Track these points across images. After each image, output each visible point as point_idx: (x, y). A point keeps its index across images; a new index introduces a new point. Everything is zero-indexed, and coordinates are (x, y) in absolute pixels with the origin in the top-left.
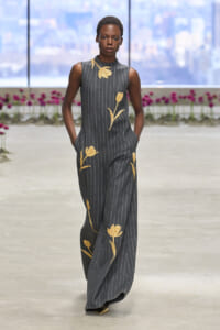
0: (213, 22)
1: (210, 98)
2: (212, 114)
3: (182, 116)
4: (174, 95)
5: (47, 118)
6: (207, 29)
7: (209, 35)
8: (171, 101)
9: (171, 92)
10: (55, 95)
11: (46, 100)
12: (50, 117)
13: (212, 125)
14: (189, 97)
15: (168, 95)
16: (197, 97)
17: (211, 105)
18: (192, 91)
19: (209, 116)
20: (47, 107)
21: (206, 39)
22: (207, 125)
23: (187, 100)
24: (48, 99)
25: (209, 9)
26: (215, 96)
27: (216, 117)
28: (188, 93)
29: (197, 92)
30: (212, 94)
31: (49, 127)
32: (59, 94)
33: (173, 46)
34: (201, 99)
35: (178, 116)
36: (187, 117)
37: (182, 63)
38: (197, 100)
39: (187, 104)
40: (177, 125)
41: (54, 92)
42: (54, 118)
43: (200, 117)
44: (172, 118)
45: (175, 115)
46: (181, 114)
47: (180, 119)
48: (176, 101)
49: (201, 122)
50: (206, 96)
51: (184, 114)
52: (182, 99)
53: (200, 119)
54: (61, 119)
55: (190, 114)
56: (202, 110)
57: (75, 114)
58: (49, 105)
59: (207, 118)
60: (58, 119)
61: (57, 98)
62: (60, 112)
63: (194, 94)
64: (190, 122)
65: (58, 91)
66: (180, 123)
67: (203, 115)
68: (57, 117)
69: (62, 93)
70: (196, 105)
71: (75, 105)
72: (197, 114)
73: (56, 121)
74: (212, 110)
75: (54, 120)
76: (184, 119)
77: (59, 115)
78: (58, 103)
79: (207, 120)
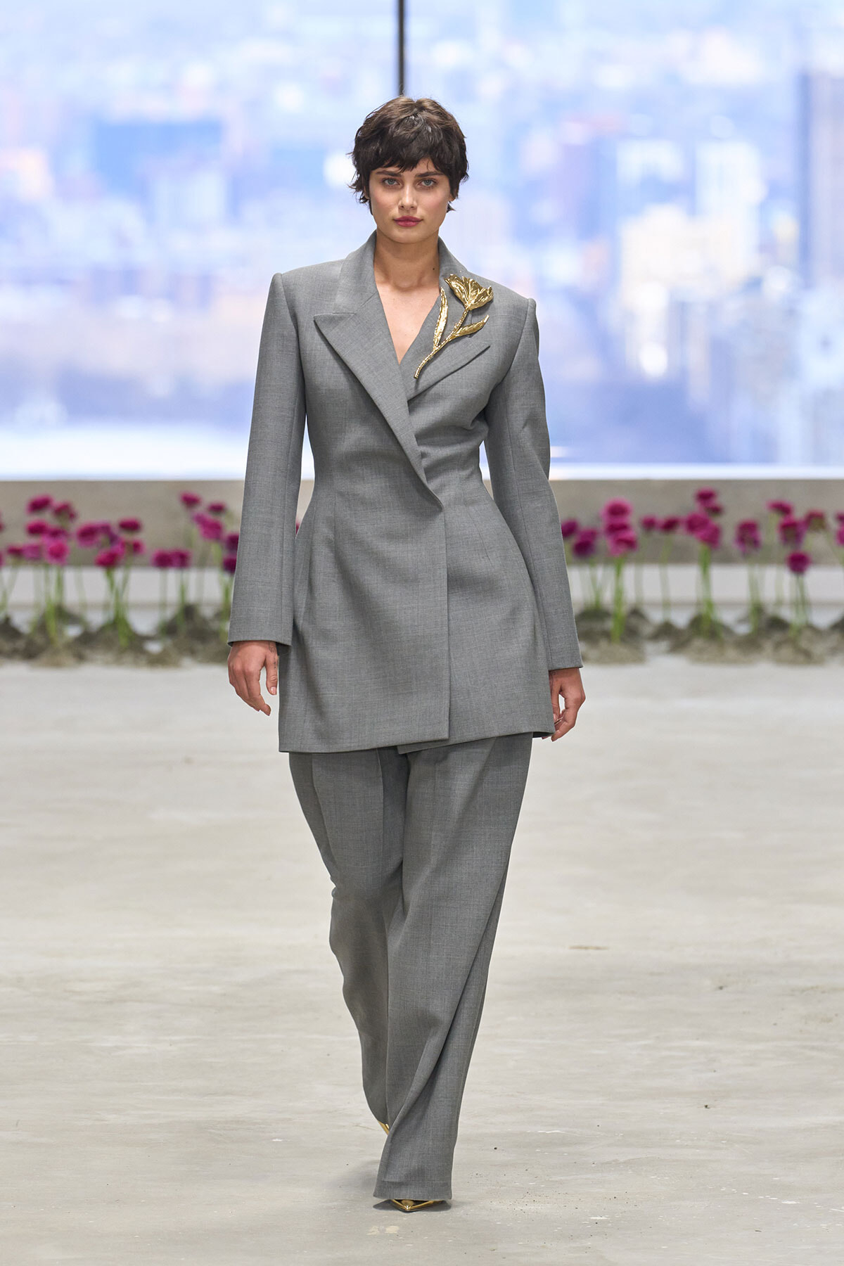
0: (805, 161)
1: (792, 530)
2: (802, 603)
3: (656, 617)
4: (617, 511)
5: (8, 629)
8: (604, 543)
9: (605, 500)
10: (47, 518)
11: (1, 542)
12: (23, 620)
13: (807, 658)
14: (694, 525)
15: (590, 516)
16: (728, 525)
17: (798, 563)
18: (706, 496)
19: (787, 614)
20: (7, 573)
21: (767, 246)
22: (780, 661)
23: (680, 536)
24: (14, 534)
25: (784, 106)
26: (815, 520)
27: (823, 619)
28: (688, 506)
29: (721, 500)
30: (799, 514)
31: (18, 671)
32: (65, 511)
33: (612, 274)
34: (748, 533)
35: (636, 613)
36: (681, 619)
38: (729, 536)
39: (679, 557)
40: (639, 659)
41: (39, 505)
42: (41, 626)
43: (741, 621)
44: (610, 625)
45: (624, 610)
46: (654, 604)
47: (647, 630)
48: (630, 544)
49: (750, 645)
50: (776, 520)
51: (667, 605)
52: (657, 534)
53: (743, 629)
54: (73, 632)
55: (698, 604)
56: (754, 585)
57: (144, 607)
58: (16, 566)
59: (778, 624)
60: (60, 632)
61: (56, 533)
62: (71, 598)
63: (717, 510)
64: (698, 643)
65: (58, 500)
66: (650, 647)
67: (758, 609)
68: (52, 625)
69: (78, 507)
70: (727, 560)
71: (143, 565)
72: (730, 605)
73: (49, 642)
74: (802, 587)
75: (39, 640)
76: (666, 631)
77: (63, 614)
78: (58, 554)
79: (777, 636)
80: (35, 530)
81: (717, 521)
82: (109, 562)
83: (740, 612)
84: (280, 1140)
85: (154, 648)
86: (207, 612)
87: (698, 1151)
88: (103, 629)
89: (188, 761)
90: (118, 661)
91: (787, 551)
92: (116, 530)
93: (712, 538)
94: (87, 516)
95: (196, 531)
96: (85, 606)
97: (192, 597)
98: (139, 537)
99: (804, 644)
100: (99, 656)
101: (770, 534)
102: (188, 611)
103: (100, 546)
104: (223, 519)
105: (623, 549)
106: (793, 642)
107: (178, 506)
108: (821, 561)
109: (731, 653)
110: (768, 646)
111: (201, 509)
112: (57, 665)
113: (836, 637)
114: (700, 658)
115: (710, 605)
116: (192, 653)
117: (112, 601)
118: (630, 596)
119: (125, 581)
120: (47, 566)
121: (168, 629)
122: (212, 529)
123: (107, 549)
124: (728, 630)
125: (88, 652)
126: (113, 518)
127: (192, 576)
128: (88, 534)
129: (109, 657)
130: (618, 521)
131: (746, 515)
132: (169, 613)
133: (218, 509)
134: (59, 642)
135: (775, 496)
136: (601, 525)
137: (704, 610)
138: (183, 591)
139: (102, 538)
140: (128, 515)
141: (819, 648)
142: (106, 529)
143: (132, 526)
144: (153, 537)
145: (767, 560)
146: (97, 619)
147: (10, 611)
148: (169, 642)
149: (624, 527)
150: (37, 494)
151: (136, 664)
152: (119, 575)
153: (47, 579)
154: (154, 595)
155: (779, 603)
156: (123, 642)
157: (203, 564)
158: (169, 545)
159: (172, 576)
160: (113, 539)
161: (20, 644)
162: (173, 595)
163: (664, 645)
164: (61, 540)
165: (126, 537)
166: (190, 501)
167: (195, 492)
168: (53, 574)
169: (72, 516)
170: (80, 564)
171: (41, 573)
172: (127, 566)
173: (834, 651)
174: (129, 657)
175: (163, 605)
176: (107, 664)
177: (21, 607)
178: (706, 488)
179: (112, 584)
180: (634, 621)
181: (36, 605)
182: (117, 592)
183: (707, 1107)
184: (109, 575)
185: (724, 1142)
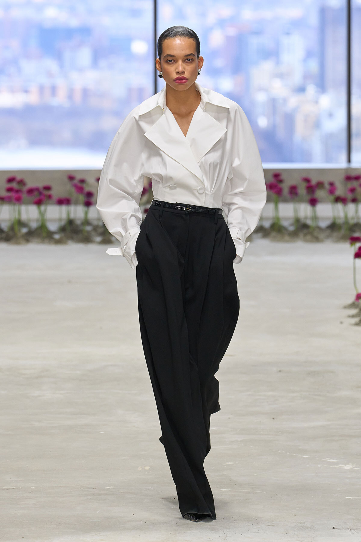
0: (322, 42)
1: (311, 188)
2: (315, 218)
6: (309, 54)
7: (313, 65)
10: (14, 185)
12: (5, 226)
13: (317, 240)
14: (272, 187)
16: (285, 187)
17: (313, 202)
18: (277, 176)
19: (309, 222)
22: (306, 241)
25: (314, 20)
26: (320, 185)
27: (324, 224)
28: (270, 180)
29: (283, 177)
30: (314, 182)
31: (3, 246)
32: (21, 182)
34: (293, 190)
36: (267, 224)
37: (263, 122)
38: (286, 191)
41: (11, 180)
42: (12, 228)
43: (292, 225)
49: (294, 234)
50: (304, 185)
53: (291, 229)
54: (24, 230)
55: (273, 218)
56: (296, 211)
57: (53, 220)
58: (2, 204)
59: (305, 226)
60: (20, 230)
61: (17, 191)
62: (24, 217)
63: (281, 181)
64: (274, 234)
65: (19, 178)
67: (297, 220)
68: (16, 228)
69: (26, 181)
70: (285, 201)
71: (52, 204)
72: (287, 219)
73: (15, 234)
74: (315, 212)
75: (11, 233)
77: (20, 223)
78: (19, 200)
79: (305, 231)
80: (10, 190)
81: (281, 185)
82: (39, 203)
83: (291, 222)
85: (57, 237)
86: (78, 222)
87: (270, 436)
88: (37, 229)
90: (43, 242)
91: (308, 197)
92: (41, 190)
93: (279, 192)
94: (31, 184)
95: (73, 190)
96: (29, 220)
97: (72, 216)
98: (51, 192)
99: (316, 234)
100: (35, 240)
101: (302, 190)
102: (71, 222)
103: (35, 196)
104: (84, 186)
106: (311, 234)
107: (66, 180)
108: (323, 201)
109: (287, 238)
110: (301, 235)
111: (76, 182)
112: (18, 243)
113: (329, 231)
114: (275, 240)
115: (278, 219)
116: (72, 239)
117: (40, 218)
119: (45, 210)
120: (14, 204)
121: (63, 229)
122: (80, 189)
123: (38, 197)
124: (285, 229)
125: (30, 239)
126: (40, 185)
127: (72, 208)
128: (30, 191)
129: (39, 240)
131: (292, 182)
132: (63, 223)
133: (82, 181)
134: (19, 235)
135: (305, 175)
137: (276, 220)
138: (68, 214)
139: (36, 193)
140: (46, 184)
141: (322, 236)
142: (37, 189)
143: (48, 188)
144: (57, 192)
145: (301, 201)
146: (34, 225)
148: (63, 235)
150: (10, 176)
151: (49, 243)
152: (43, 208)
153: (14, 210)
154: (57, 216)
155: (306, 218)
156: (44, 234)
157: (77, 203)
159: (64, 208)
160: (40, 193)
162: (64, 216)
163: (260, 235)
164: (20, 194)
165: (46, 193)
166: (71, 178)
167: (73, 174)
168: (17, 207)
169: (24, 184)
170: (28, 203)
171: (12, 207)
172: (46, 204)
173: (328, 237)
174: (47, 241)
175: (60, 220)
176: (38, 243)
177: (4, 221)
178: (277, 172)
179: (40, 212)
181: (10, 220)
182: (42, 214)
183: (273, 419)
184: (39, 208)
185: (280, 432)
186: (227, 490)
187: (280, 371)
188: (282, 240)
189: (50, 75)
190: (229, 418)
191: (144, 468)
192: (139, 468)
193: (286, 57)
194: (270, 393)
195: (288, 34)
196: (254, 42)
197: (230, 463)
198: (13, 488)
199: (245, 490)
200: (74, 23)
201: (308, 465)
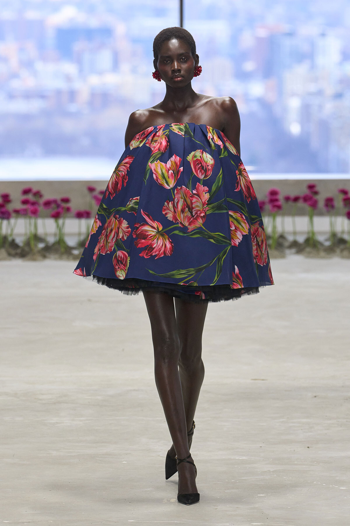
1: (348, 201)
3: (291, 238)
4: (274, 193)
5: (13, 244)
8: (268, 207)
9: (269, 188)
10: (30, 197)
11: (10, 207)
12: (20, 241)
14: (306, 199)
15: (262, 196)
16: (321, 199)
18: (312, 186)
19: (346, 237)
20: (12, 221)
22: (343, 257)
23: (301, 204)
24: (16, 204)
28: (304, 191)
29: (317, 189)
31: (18, 262)
32: (38, 194)
33: (280, 90)
34: (329, 202)
35: (282, 237)
36: (301, 239)
37: (295, 129)
38: (321, 204)
39: (301, 213)
40: (283, 256)
41: (26, 192)
42: (28, 243)
43: (327, 240)
44: (270, 242)
45: (277, 236)
46: (289, 233)
47: (286, 244)
48: (279, 207)
49: (330, 250)
50: (342, 196)
51: (295, 233)
52: (290, 203)
53: (327, 244)
54: (41, 245)
55: (308, 233)
56: (332, 224)
57: (71, 235)
58: (17, 218)
59: (342, 241)
60: (36, 246)
61: (34, 204)
62: (41, 231)
63: (316, 193)
64: (308, 249)
65: (35, 189)
66: (288, 251)
67: (334, 235)
68: (32, 243)
69: (43, 192)
70: (321, 214)
71: (71, 217)
72: (322, 233)
73: (31, 250)
75: (27, 249)
76: (295, 244)
77: (37, 238)
78: (35, 213)
79: (342, 246)
80: (25, 202)
81: (317, 197)
82: (56, 216)
83: (327, 236)
84: (125, 462)
85: (76, 252)
87: (304, 466)
88: (54, 244)
89: (89, 300)
90: (61, 258)
91: (346, 210)
92: (59, 202)
93: (314, 205)
94: (47, 196)
95: (94, 202)
96: (46, 234)
98: (69, 205)
100: (52, 256)
101: (339, 203)
103: (53, 209)
105: (276, 209)
106: (349, 249)
107: (86, 191)
109: (322, 254)
110: (338, 251)
111: (96, 193)
112: (34, 260)
114: (309, 256)
115: (313, 233)
117: (58, 232)
118: (279, 229)
119: (63, 224)
120: (30, 218)
121: (81, 245)
123: (56, 210)
124: (321, 244)
125: (47, 254)
126: (58, 197)
128: (47, 204)
129: (57, 256)
130: (274, 197)
131: (329, 195)
132: (82, 238)
134: (35, 250)
135: (341, 187)
136: (267, 199)
137: (311, 235)
138: (88, 228)
139: (53, 205)
140: (64, 196)
142: (55, 201)
143: (66, 200)
144: (76, 205)
145: (337, 214)
146: (51, 240)
147: (14, 237)
149: (277, 200)
150: (26, 187)
151: (68, 259)
152: (61, 221)
153: (30, 224)
154: (75, 230)
155: (343, 232)
156: (63, 250)
158: (82, 208)
159: (83, 222)
160: (58, 206)
161: (19, 251)
162: (84, 230)
163: (293, 250)
164: (36, 206)
165: (64, 205)
166: (91, 189)
167: (94, 186)
168: (33, 221)
169: (41, 196)
170: (45, 216)
171: (28, 221)
172: (64, 218)
174: (65, 256)
175: (79, 234)
176: (55, 259)
177: (19, 235)
178: (312, 183)
179: (58, 226)
180: (281, 240)
181: (26, 234)
182: (60, 228)
183: (308, 447)
184: (56, 221)
185: (315, 462)
186: (259, 524)
187: (315, 397)
188: (317, 256)
189: (68, 78)
190: (261, 447)
191: (170, 500)
192: (164, 501)
193: (321, 60)
194: (305, 420)
195: (323, 35)
196: (287, 43)
197: (262, 495)
198: (29, 522)
199: (278, 524)
200: (94, 23)
201: (345, 498)
